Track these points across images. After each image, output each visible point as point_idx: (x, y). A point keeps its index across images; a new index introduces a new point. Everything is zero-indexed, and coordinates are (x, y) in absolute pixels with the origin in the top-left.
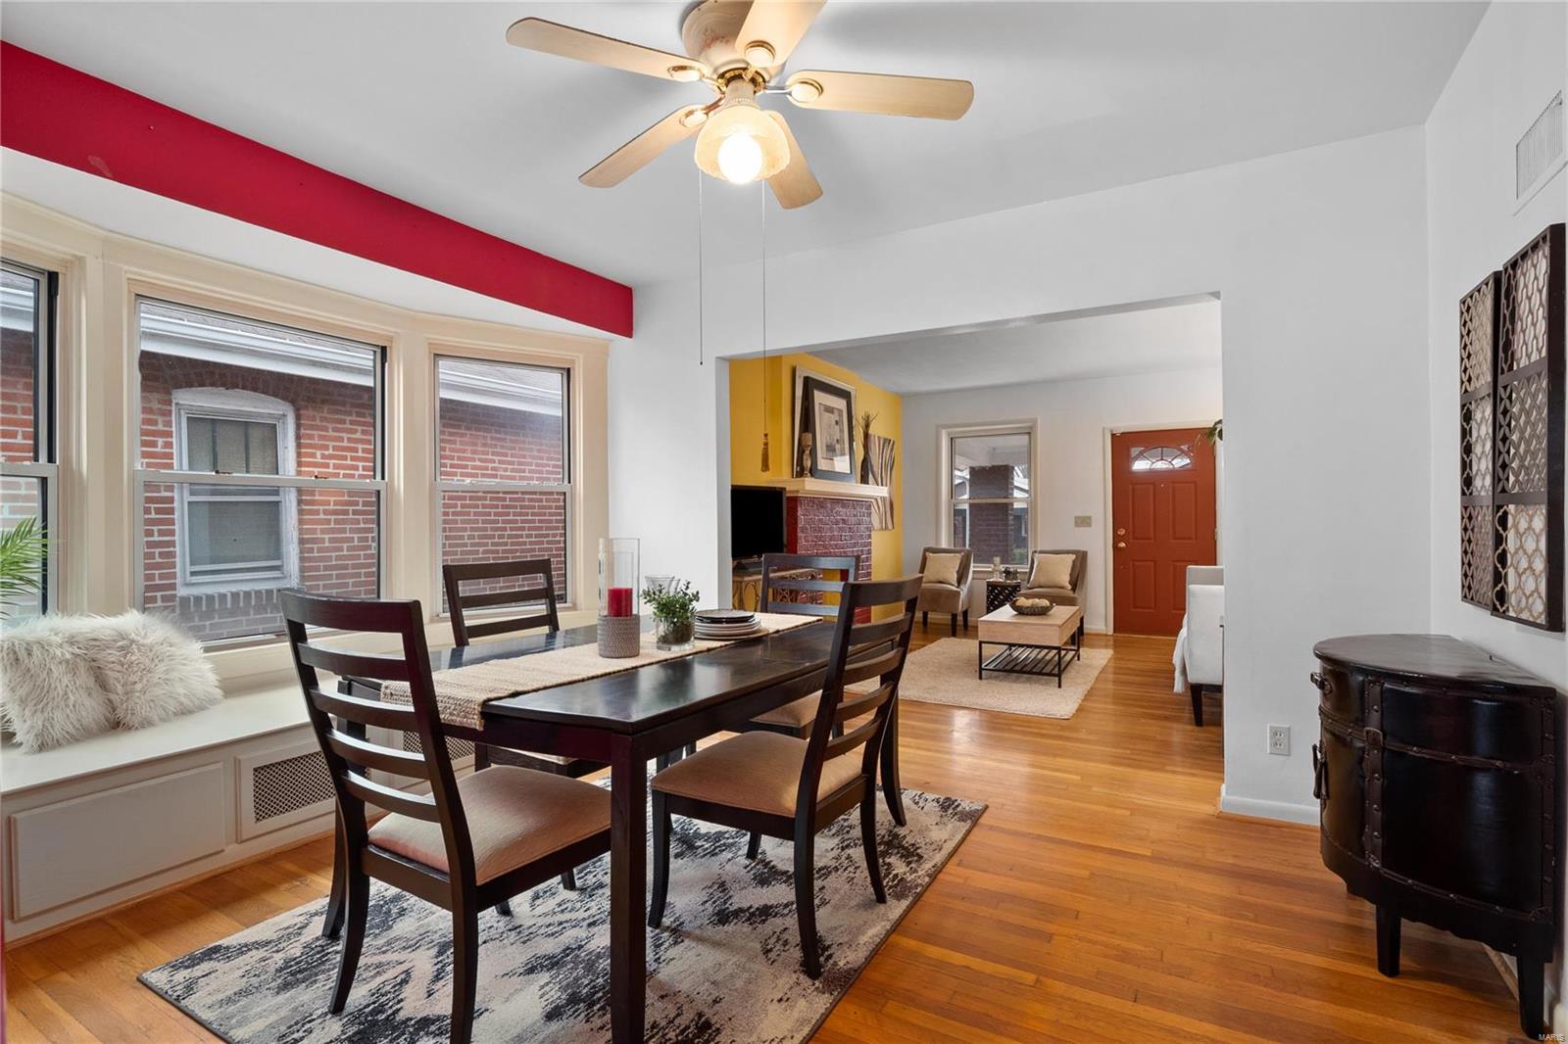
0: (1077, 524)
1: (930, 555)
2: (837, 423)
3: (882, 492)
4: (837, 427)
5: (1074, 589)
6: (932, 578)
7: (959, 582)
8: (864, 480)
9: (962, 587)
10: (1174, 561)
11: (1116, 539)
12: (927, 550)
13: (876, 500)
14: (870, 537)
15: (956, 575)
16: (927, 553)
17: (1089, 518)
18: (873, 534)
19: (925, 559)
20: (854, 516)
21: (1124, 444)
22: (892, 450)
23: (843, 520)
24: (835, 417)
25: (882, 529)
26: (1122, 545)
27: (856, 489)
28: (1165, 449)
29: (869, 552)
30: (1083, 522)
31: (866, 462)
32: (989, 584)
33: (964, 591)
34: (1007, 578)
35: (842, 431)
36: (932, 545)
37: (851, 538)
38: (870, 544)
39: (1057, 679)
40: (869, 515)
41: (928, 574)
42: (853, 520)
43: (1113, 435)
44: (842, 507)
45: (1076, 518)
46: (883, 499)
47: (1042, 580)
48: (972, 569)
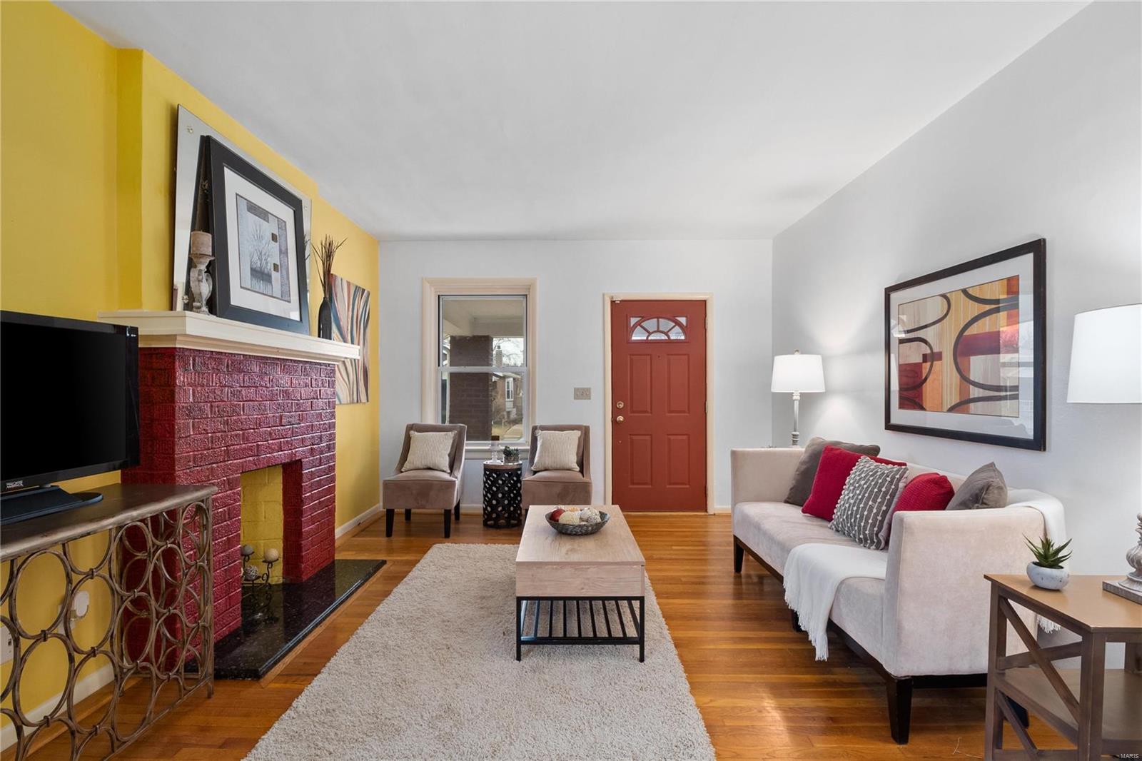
0: (576, 397)
1: (414, 434)
2: (274, 238)
3: (351, 351)
4: (275, 246)
5: (582, 471)
6: (418, 464)
7: (452, 467)
8: (324, 332)
9: (456, 473)
10: (668, 435)
11: (615, 412)
12: (411, 428)
13: (344, 362)
14: (333, 416)
15: (447, 458)
16: (412, 432)
17: (588, 390)
18: (338, 410)
19: (408, 439)
20: (306, 385)
21: (624, 312)
22: (366, 302)
23: (286, 392)
24: (269, 228)
25: (352, 402)
26: (621, 418)
27: (308, 344)
28: (660, 320)
29: (332, 437)
30: (582, 394)
31: (326, 307)
32: (486, 468)
33: (458, 478)
34: (507, 460)
35: (283, 252)
36: (416, 420)
37: (301, 420)
38: (332, 426)
39: (637, 647)
40: (332, 384)
41: (414, 459)
42: (305, 392)
43: (613, 302)
44: (283, 371)
45: (575, 389)
46: (354, 362)
47: (549, 462)
48: (465, 447)
